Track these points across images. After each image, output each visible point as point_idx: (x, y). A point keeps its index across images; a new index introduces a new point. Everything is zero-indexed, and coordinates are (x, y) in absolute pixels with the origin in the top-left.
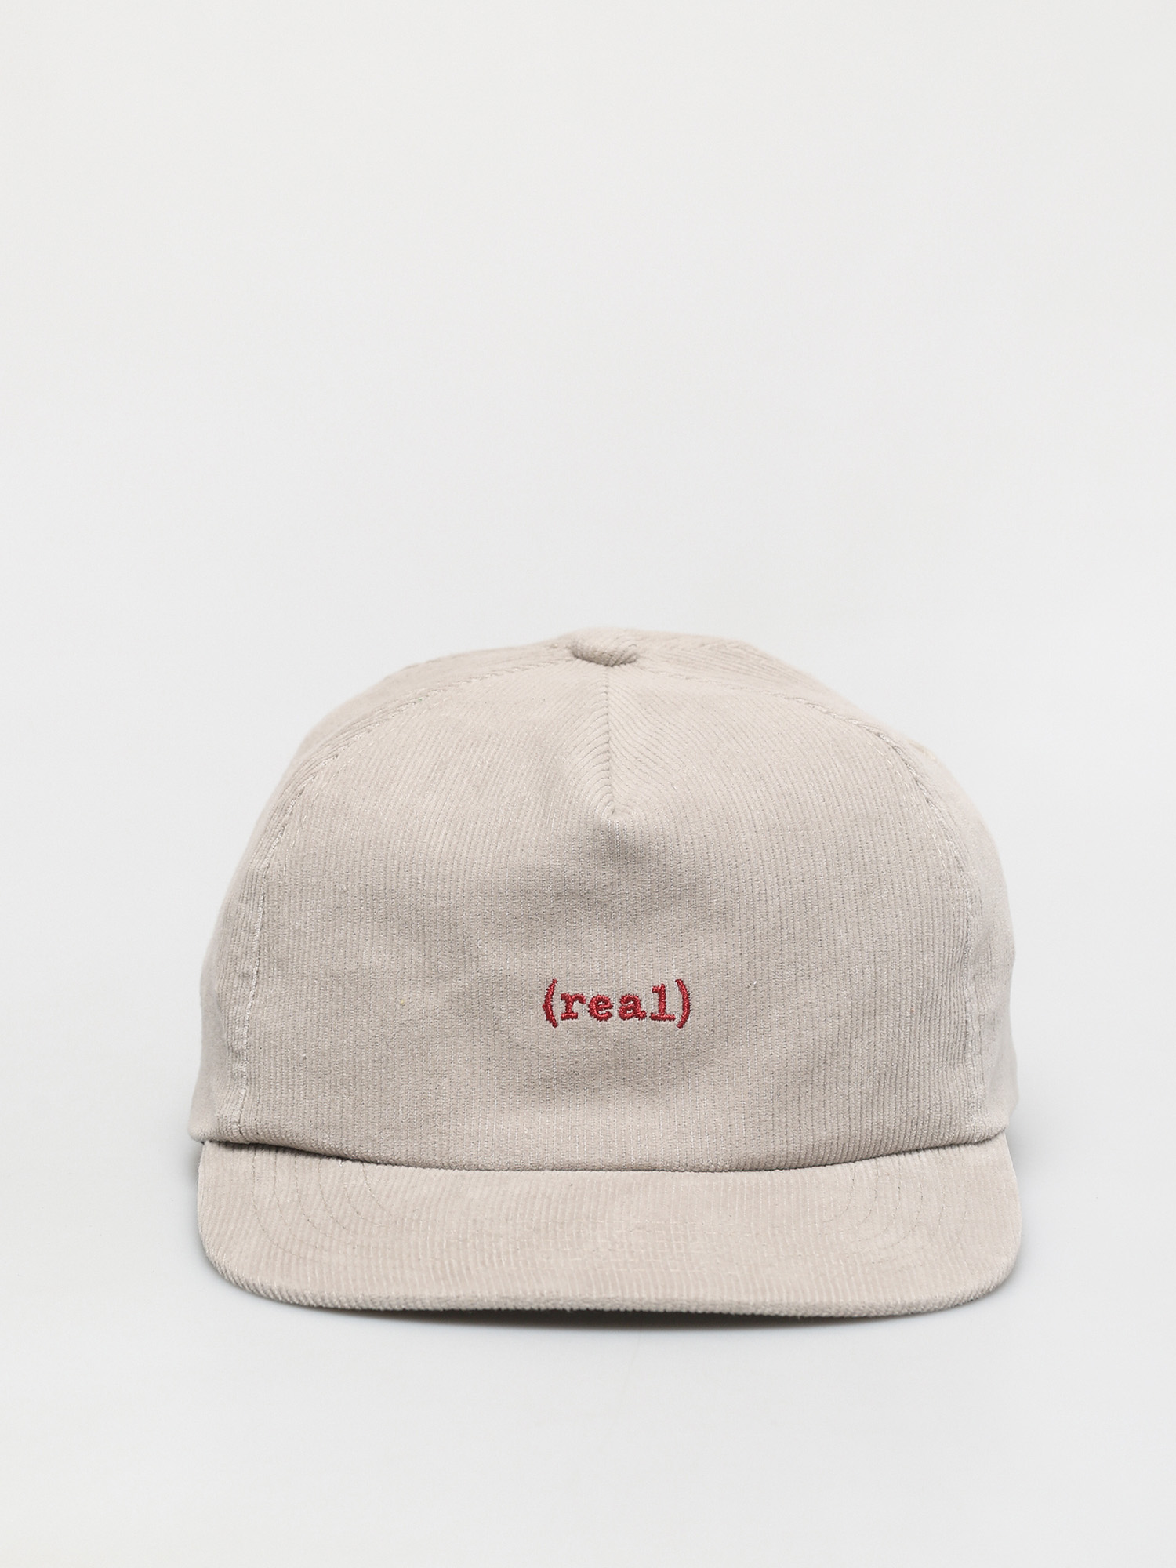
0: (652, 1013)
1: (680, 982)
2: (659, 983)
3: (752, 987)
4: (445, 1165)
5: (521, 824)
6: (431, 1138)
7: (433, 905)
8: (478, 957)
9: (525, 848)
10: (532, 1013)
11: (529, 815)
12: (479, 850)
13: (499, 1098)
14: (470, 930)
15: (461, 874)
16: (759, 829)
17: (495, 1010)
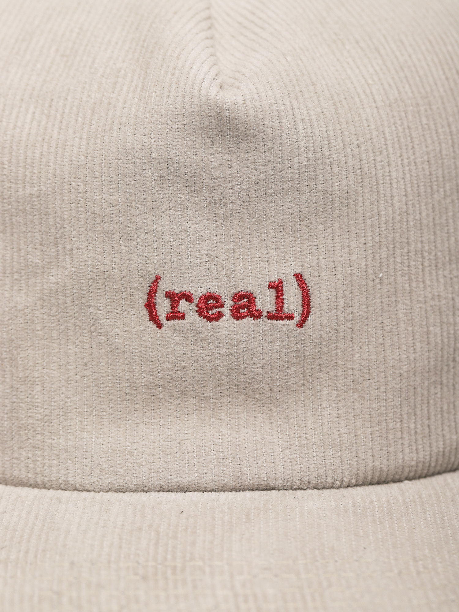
0: (268, 312)
1: (299, 277)
2: (274, 278)
3: (377, 281)
4: (40, 483)
5: (117, 99)
6: (24, 453)
7: (21, 192)
8: (72, 250)
9: (122, 127)
10: (133, 312)
11: (125, 88)
12: (71, 131)
13: (97, 408)
14: (64, 220)
15: (52, 157)
16: (380, 104)
17: (92, 310)
